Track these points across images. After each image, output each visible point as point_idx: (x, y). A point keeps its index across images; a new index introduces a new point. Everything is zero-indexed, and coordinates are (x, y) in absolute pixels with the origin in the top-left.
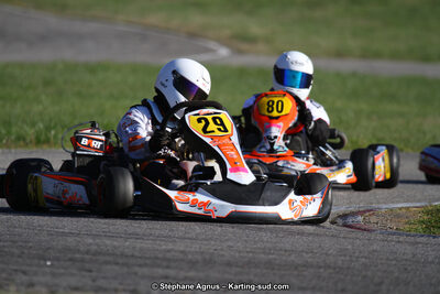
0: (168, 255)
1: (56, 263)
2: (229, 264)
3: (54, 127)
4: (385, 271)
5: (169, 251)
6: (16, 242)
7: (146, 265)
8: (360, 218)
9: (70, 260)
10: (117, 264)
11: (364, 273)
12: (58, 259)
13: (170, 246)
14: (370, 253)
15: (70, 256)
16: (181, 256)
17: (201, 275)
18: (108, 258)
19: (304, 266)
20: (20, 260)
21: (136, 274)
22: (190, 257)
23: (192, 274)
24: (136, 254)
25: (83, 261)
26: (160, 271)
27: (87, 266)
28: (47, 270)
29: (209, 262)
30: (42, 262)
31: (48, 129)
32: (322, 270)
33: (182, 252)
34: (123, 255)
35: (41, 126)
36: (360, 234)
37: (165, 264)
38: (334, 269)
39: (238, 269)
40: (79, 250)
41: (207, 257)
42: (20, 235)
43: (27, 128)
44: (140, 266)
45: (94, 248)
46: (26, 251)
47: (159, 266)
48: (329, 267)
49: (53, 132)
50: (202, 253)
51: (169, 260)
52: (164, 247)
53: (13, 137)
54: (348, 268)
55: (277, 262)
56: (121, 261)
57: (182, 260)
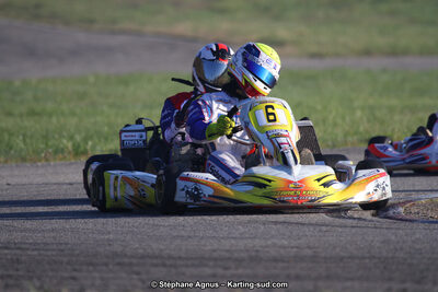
0: (215, 255)
1: (104, 268)
2: (275, 260)
3: (91, 138)
4: (429, 259)
5: (214, 251)
6: (62, 251)
7: (193, 265)
8: (401, 210)
9: (119, 264)
10: (164, 265)
11: (409, 261)
12: (106, 265)
13: (216, 246)
14: (413, 242)
15: (118, 260)
16: (227, 255)
17: (249, 271)
18: (155, 261)
19: (349, 257)
20: (69, 267)
21: (184, 274)
22: (236, 255)
23: (240, 271)
24: (183, 255)
25: (131, 264)
26: (208, 271)
27: (136, 269)
28: (96, 275)
29: (255, 258)
30: (91, 268)
31: (85, 140)
32: (367, 261)
33: (228, 251)
34: (170, 257)
35: (78, 138)
36: (402, 224)
37: (211, 263)
38: (379, 258)
39: (285, 265)
40: (126, 255)
41: (254, 254)
42: (66, 244)
43: (65, 141)
44: (187, 266)
45: (141, 251)
46: (74, 259)
47: (206, 266)
48: (374, 257)
49: (90, 143)
50: (247, 251)
51: (215, 259)
52: (209, 248)
53: (50, 150)
54: (393, 258)
55: (323, 255)
56: (168, 263)
57: (229, 259)
